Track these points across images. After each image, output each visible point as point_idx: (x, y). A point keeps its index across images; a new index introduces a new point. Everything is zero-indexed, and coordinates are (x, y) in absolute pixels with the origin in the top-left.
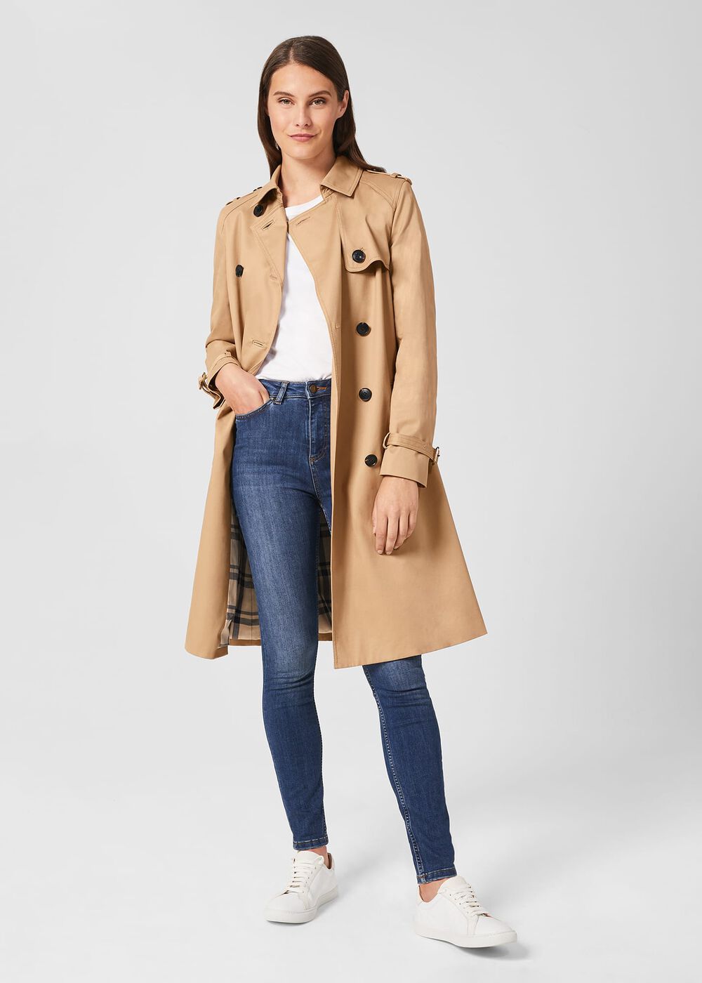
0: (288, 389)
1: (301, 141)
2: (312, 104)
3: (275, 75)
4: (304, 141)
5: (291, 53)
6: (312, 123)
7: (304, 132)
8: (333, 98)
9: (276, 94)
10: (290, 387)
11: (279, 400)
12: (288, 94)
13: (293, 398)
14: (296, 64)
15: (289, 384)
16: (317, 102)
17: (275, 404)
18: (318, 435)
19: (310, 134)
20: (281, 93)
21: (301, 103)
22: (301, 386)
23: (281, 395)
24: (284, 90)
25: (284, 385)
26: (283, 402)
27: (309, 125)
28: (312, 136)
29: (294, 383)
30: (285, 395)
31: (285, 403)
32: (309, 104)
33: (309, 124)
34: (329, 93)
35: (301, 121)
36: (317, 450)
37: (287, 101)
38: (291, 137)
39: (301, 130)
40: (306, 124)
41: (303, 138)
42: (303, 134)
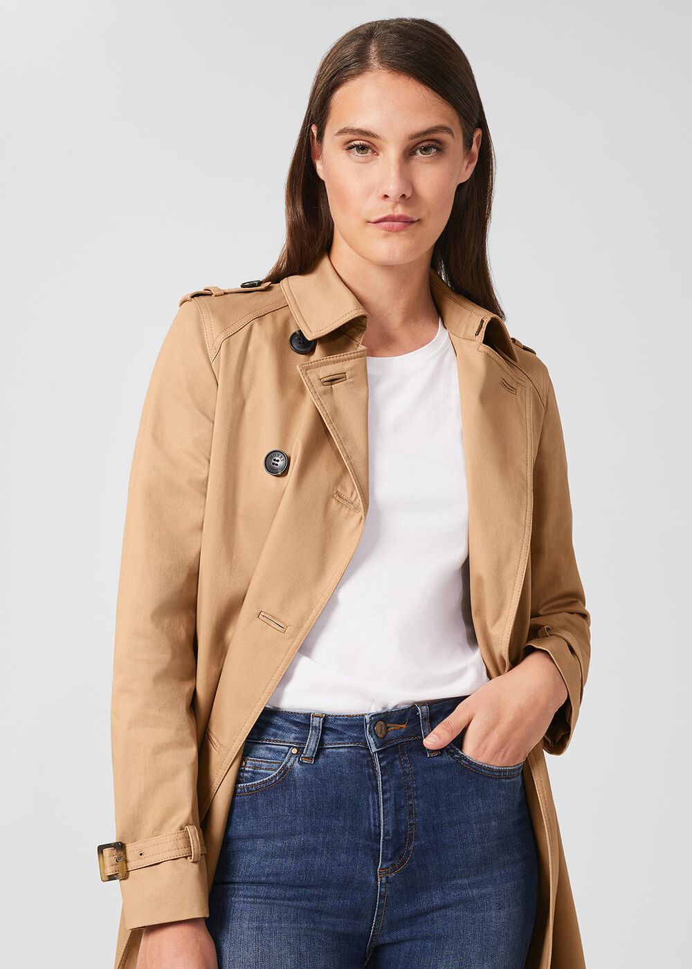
0: (325, 730)
1: (390, 230)
2: (414, 153)
3: (339, 96)
4: (398, 231)
5: (373, 49)
6: (414, 193)
7: (400, 211)
8: (455, 142)
9: (342, 132)
10: (330, 725)
11: (309, 754)
12: (367, 133)
13: (338, 748)
14: (386, 72)
15: (326, 718)
16: (426, 150)
17: (301, 763)
18: (397, 823)
19: (408, 215)
20: (352, 131)
21: (391, 153)
22: (355, 724)
23: (311, 744)
24: (359, 124)
25: (316, 722)
26: (317, 757)
27: (409, 197)
28: (412, 222)
29: (336, 718)
30: (321, 742)
31: (321, 760)
32: (409, 154)
33: (408, 195)
34: (449, 130)
35: (393, 187)
36: (394, 853)
37: (362, 148)
38: (375, 223)
39: (393, 208)
40: (404, 196)
41: (397, 224)
42: (396, 214)
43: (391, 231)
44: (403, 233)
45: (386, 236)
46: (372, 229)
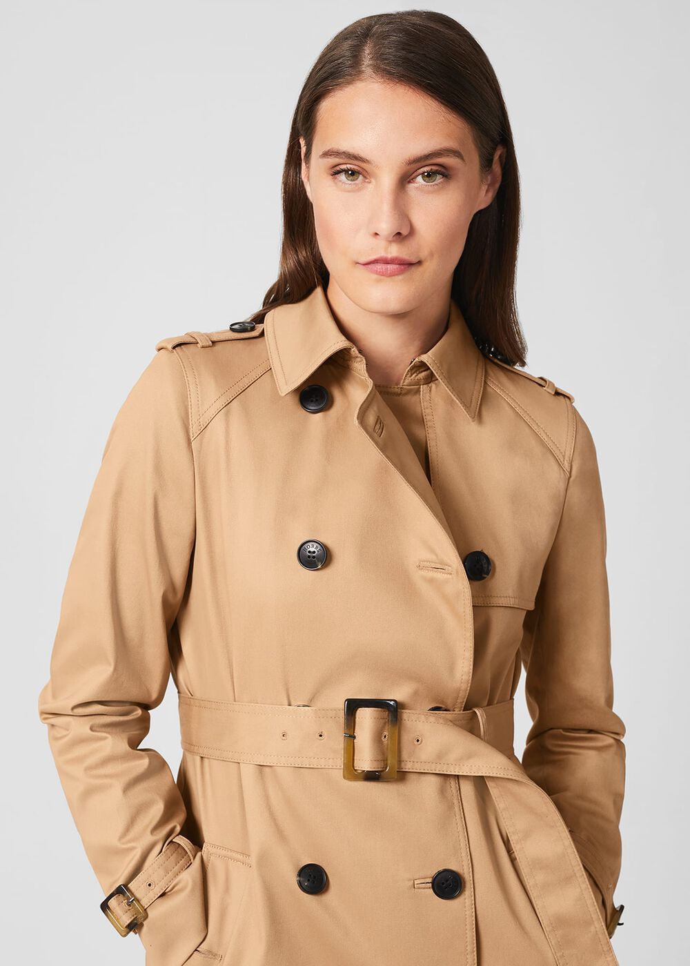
1: (382, 274)
2: (414, 181)
3: (327, 108)
4: (392, 275)
5: (367, 51)
6: (412, 231)
7: (394, 251)
8: (468, 168)
9: (327, 154)
12: (356, 158)
14: (379, 80)
16: (429, 176)
19: (407, 256)
20: (337, 154)
21: (386, 180)
24: (346, 145)
27: (404, 235)
28: (410, 264)
32: (405, 180)
33: (405, 232)
34: (456, 154)
35: (386, 225)
37: (353, 174)
38: (364, 265)
39: (386, 249)
40: (399, 234)
41: (390, 267)
42: (389, 256)
43: (384, 275)
44: (400, 277)
45: (378, 281)
46: (362, 273)
